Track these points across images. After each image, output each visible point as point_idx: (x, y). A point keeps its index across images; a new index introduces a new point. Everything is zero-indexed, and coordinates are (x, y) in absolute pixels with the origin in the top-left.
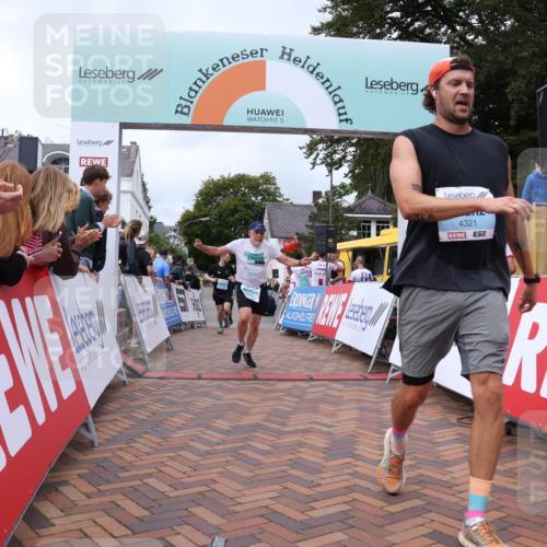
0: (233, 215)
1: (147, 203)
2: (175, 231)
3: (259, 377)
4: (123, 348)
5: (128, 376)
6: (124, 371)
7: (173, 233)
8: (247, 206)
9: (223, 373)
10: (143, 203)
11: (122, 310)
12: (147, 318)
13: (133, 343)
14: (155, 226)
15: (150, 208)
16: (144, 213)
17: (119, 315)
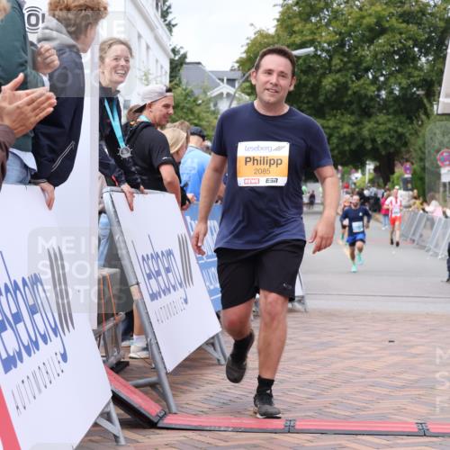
0: (371, 41)
1: (165, 14)
2: (231, 81)
3: (433, 428)
4: (113, 360)
5: (125, 424)
6: (115, 412)
7: (225, 88)
8: (407, 17)
9: (346, 418)
10: (154, 15)
11: (107, 271)
12: (166, 291)
13: (135, 348)
14: (184, 73)
15: (170, 26)
16: (157, 39)
17: (103, 281)
